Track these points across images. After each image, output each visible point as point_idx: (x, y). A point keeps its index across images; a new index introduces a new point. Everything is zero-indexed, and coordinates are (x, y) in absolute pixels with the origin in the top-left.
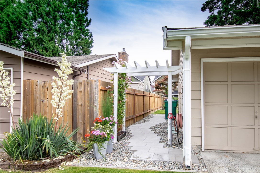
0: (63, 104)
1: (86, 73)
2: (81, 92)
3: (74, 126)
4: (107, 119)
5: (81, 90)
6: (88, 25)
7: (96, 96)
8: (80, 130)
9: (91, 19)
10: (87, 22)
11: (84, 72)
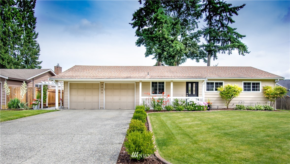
0: (24, 94)
1: (32, 82)
2: (29, 91)
3: (27, 101)
4: (38, 99)
5: (29, 90)
6: (36, 38)
7: (35, 93)
8: (29, 102)
9: (38, 33)
10: (35, 35)
11: (31, 81)
